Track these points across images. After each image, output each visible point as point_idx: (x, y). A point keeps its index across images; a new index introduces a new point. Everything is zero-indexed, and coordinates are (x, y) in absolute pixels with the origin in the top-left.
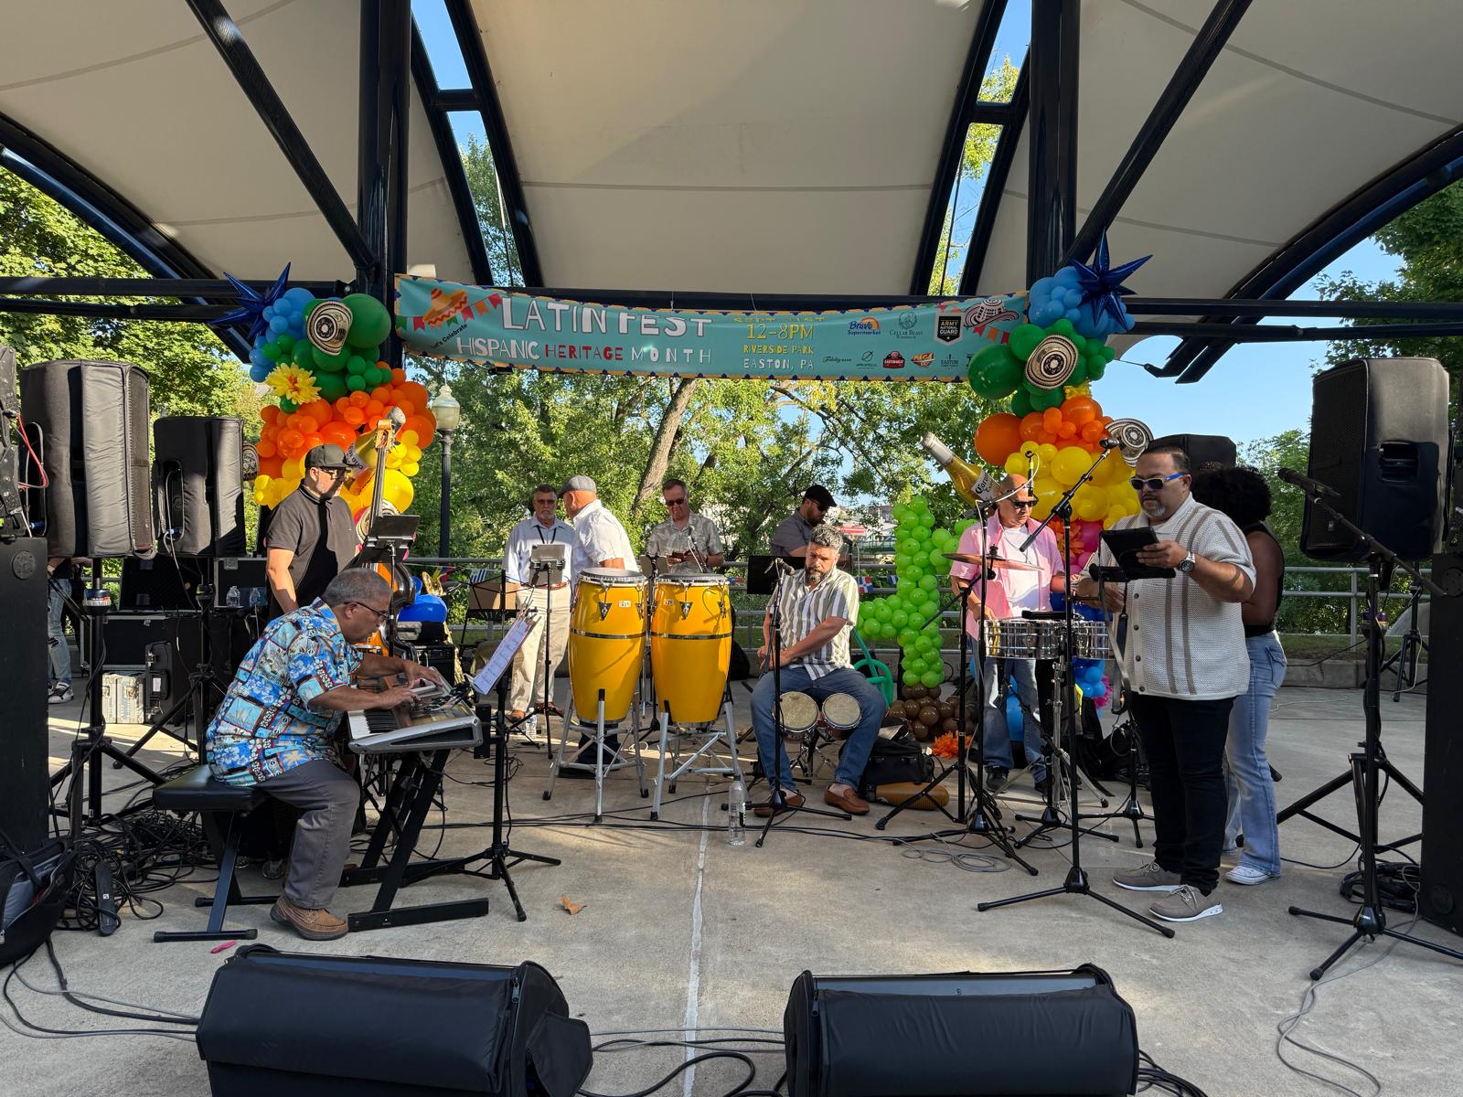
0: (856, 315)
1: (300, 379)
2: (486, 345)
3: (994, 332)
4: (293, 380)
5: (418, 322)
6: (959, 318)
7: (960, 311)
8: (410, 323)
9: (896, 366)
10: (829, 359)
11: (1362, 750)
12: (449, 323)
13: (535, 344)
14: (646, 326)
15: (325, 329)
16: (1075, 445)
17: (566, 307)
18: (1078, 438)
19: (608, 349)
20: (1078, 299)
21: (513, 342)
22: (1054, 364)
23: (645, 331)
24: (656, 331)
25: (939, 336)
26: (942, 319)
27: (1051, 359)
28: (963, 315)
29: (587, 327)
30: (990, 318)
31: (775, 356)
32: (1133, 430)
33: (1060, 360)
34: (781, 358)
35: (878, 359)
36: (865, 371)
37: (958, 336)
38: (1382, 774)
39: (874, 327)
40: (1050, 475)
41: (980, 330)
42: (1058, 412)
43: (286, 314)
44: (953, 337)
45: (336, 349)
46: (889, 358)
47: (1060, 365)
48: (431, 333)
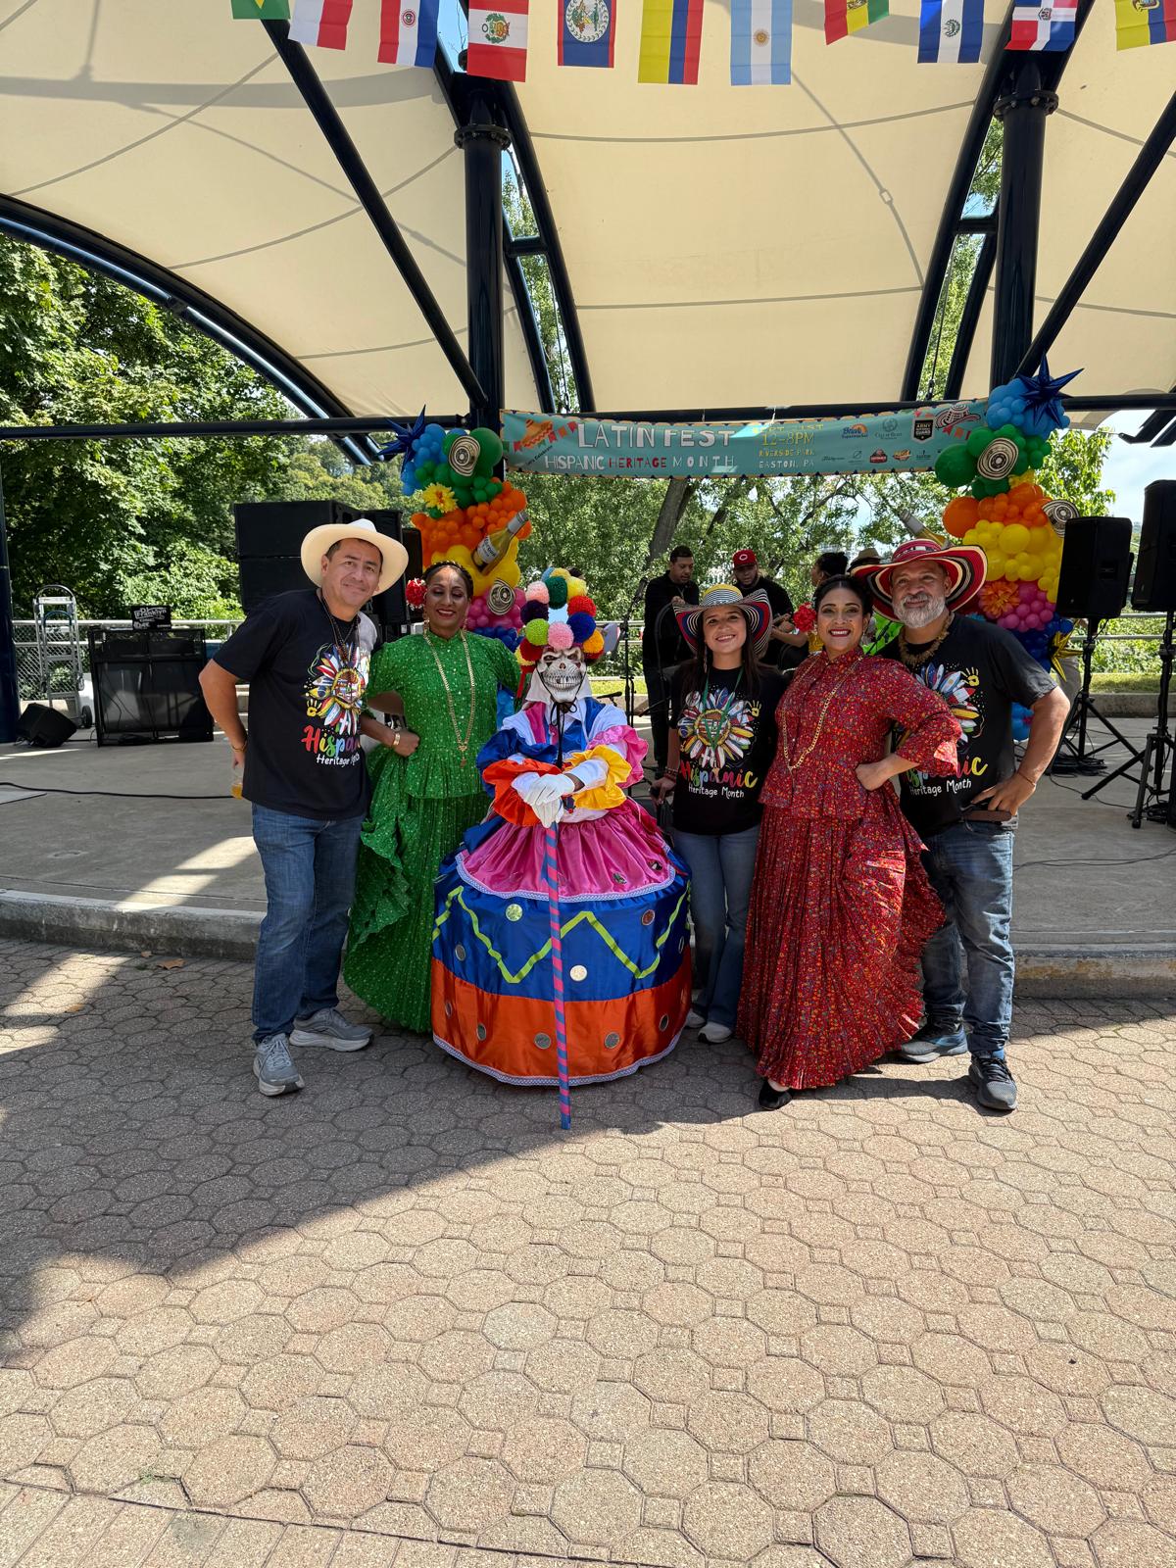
0: (849, 421)
1: (445, 494)
2: (566, 461)
3: (959, 433)
4: (440, 495)
5: (517, 445)
6: (931, 421)
7: (932, 415)
8: (512, 446)
9: (881, 461)
10: (826, 458)
11: (1155, 732)
12: (539, 445)
13: (601, 458)
14: (685, 440)
15: (462, 457)
16: (1017, 522)
17: (625, 428)
18: (1020, 517)
19: (656, 459)
20: (1022, 407)
21: (586, 458)
22: (999, 461)
23: (684, 444)
24: (692, 443)
25: (915, 436)
26: (917, 422)
27: (996, 457)
28: (934, 419)
29: (640, 443)
30: (957, 420)
31: (783, 458)
32: (1063, 509)
33: (1004, 458)
34: (788, 458)
35: (866, 458)
36: (855, 467)
37: (930, 435)
38: (1166, 746)
39: (863, 431)
40: (998, 546)
41: (948, 430)
42: (1004, 496)
43: (428, 446)
44: (926, 437)
45: (468, 471)
46: (875, 455)
47: (1004, 461)
48: (528, 453)
